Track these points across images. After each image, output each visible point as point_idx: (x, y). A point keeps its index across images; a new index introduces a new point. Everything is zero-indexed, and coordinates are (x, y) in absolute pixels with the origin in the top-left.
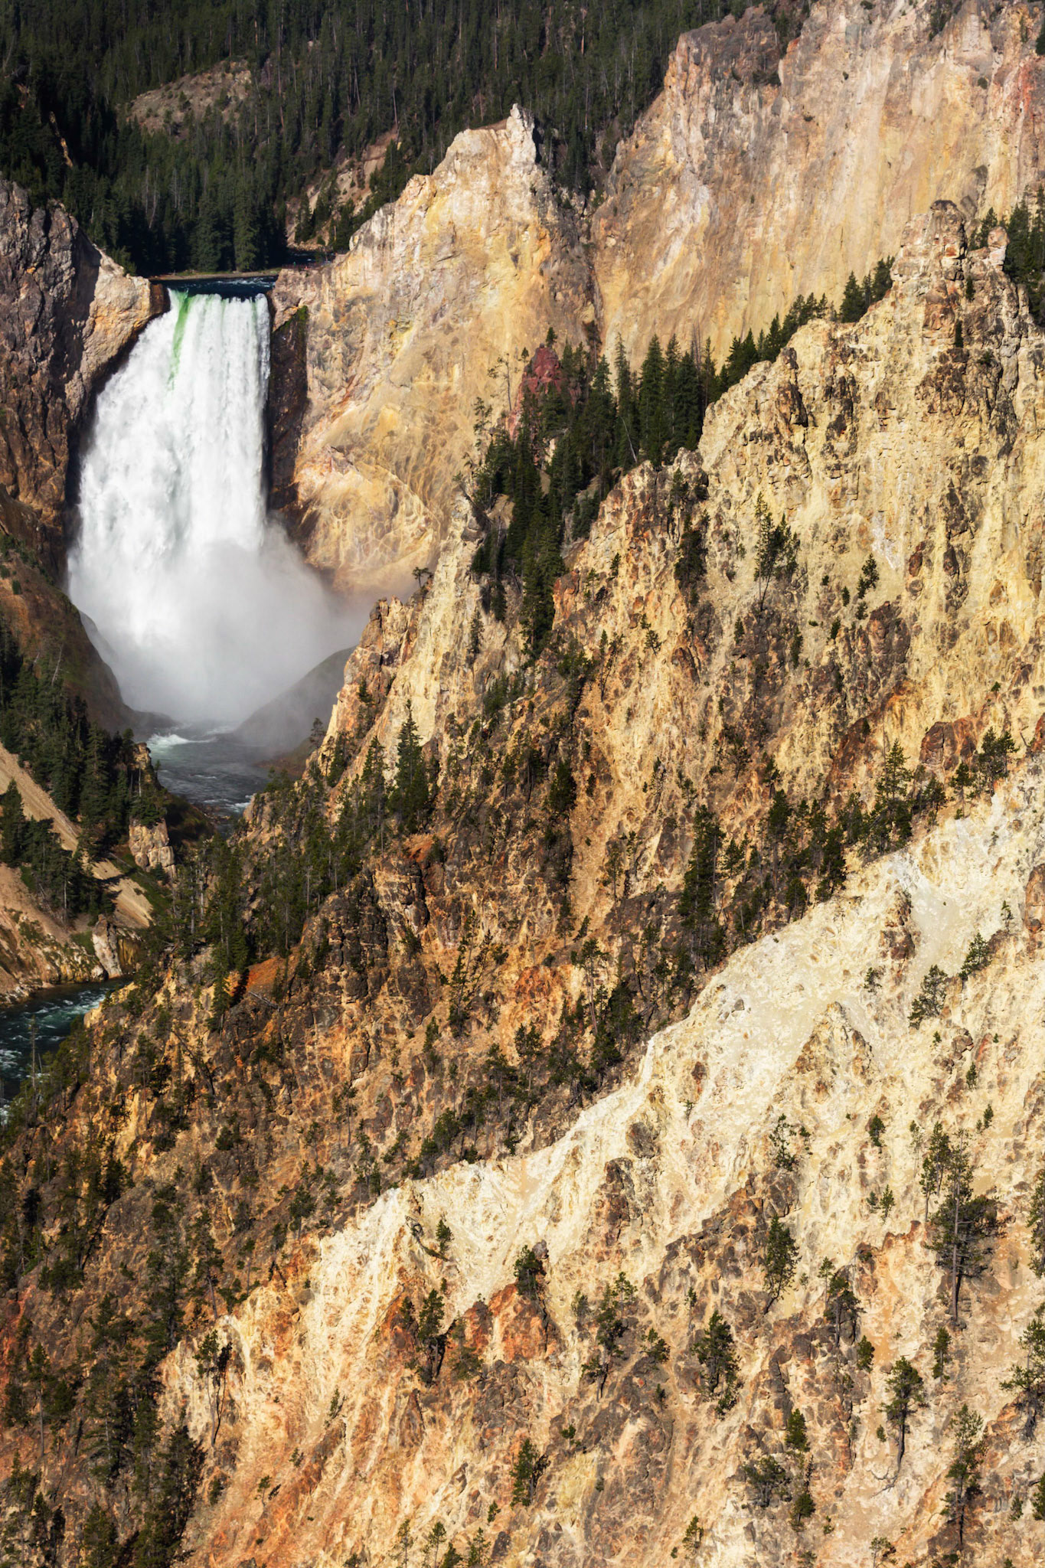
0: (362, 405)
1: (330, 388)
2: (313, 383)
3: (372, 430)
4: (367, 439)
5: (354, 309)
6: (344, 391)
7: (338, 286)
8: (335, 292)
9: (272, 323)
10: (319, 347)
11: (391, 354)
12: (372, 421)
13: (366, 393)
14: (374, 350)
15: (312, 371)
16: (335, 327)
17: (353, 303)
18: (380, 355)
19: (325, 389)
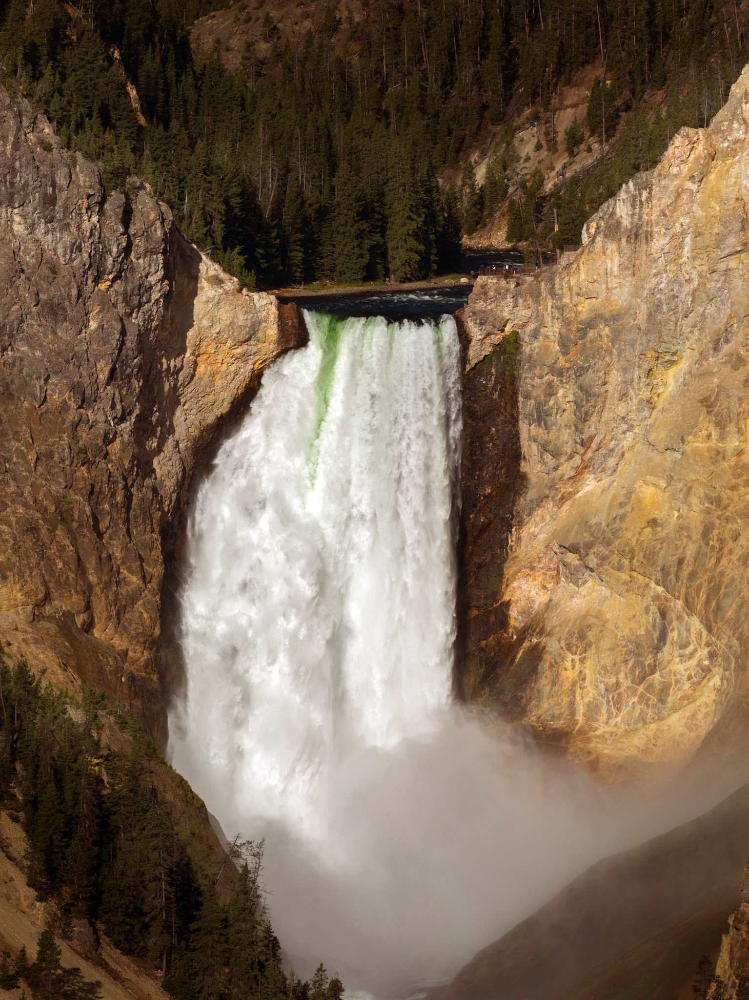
0: (606, 481)
1: (556, 455)
2: (529, 449)
3: (622, 518)
4: (614, 532)
5: (592, 334)
6: (577, 460)
7: (566, 300)
8: (561, 309)
9: (463, 359)
10: (538, 393)
11: (649, 401)
12: (622, 505)
13: (611, 462)
14: (623, 396)
15: (527, 430)
16: (562, 362)
17: (590, 324)
18: (634, 403)
19: (548, 457)
